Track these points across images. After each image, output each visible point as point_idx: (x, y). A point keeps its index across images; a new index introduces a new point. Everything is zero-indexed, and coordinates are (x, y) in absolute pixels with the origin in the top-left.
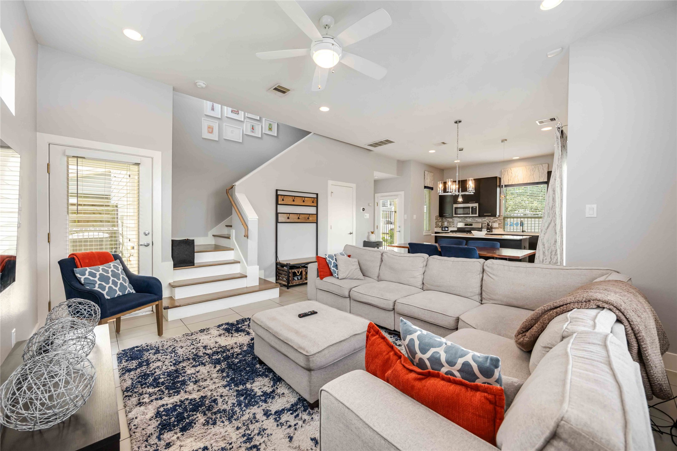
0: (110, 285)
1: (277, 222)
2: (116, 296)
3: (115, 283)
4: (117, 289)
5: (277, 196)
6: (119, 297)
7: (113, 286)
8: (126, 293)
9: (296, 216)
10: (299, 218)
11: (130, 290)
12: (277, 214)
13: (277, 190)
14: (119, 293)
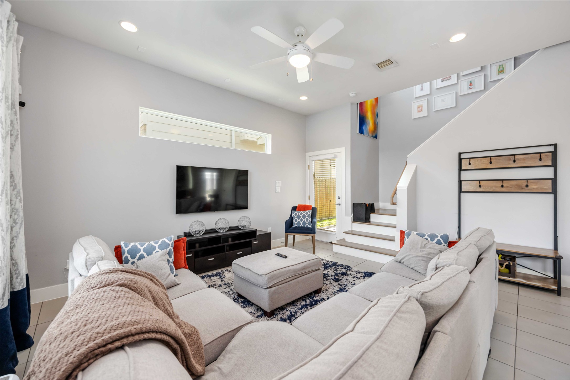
0: (299, 220)
1: (460, 191)
2: (300, 226)
3: (301, 220)
4: (301, 223)
5: (460, 160)
6: (302, 227)
7: (300, 221)
8: (306, 226)
9: (500, 184)
10: (502, 186)
11: (308, 225)
12: (460, 182)
13: (460, 154)
14: (302, 225)
